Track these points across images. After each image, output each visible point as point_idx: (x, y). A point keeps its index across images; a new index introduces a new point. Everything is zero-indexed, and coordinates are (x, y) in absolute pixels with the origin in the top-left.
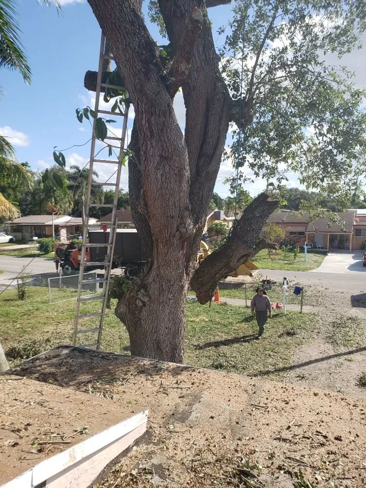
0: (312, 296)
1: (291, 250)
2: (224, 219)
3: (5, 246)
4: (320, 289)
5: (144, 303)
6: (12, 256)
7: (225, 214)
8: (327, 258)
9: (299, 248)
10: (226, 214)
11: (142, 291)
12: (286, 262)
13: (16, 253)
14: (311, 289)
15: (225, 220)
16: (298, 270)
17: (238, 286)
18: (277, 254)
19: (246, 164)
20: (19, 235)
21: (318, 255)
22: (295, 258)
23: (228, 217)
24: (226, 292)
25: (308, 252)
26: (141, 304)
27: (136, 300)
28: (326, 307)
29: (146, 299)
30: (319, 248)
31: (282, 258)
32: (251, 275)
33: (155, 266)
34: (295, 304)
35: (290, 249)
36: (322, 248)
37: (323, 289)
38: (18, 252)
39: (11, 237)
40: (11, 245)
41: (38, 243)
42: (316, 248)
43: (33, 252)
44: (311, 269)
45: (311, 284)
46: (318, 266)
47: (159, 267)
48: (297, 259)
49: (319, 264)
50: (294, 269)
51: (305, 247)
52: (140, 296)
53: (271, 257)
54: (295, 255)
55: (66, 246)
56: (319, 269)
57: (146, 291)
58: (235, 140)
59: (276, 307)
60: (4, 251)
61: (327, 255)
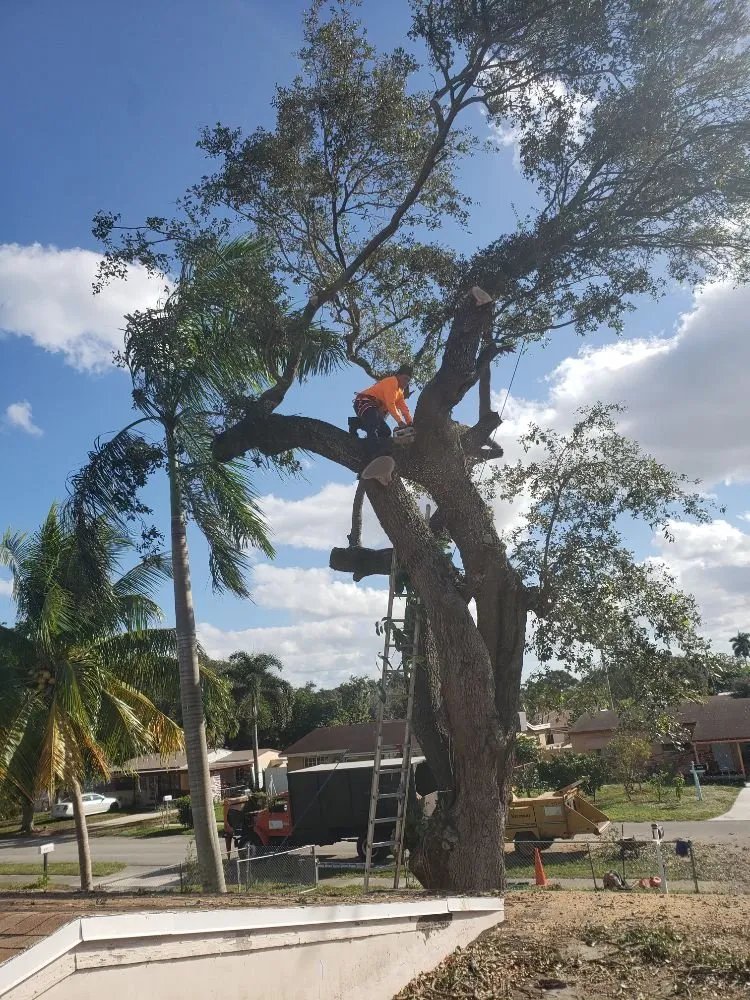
0: (717, 864)
1: (668, 782)
2: (529, 729)
3: (106, 819)
4: (732, 850)
5: (452, 844)
6: (127, 836)
7: (528, 719)
8: (744, 792)
9: (682, 776)
10: (532, 719)
11: (449, 828)
12: (662, 805)
13: (134, 830)
14: (716, 851)
15: (530, 732)
16: (689, 819)
17: (576, 856)
18: (644, 792)
19: (554, 656)
20: (128, 794)
21: (725, 787)
22: (679, 796)
23: (535, 724)
24: (555, 868)
25: (703, 782)
26: (448, 848)
27: (440, 844)
28: (745, 881)
29: (454, 840)
30: (726, 773)
31: (654, 798)
32: (596, 832)
33: (463, 791)
34: (687, 879)
35: (665, 779)
36: (732, 773)
37: (739, 850)
38: (135, 828)
39: (113, 800)
40: (116, 817)
41: (178, 807)
42: (719, 773)
43: (166, 825)
44: (713, 815)
45: (715, 842)
46: (728, 809)
47: (467, 793)
48: (684, 799)
49: (728, 805)
50: (679, 819)
51: (693, 771)
52: (446, 835)
53: (633, 797)
54: (678, 790)
55: (243, 805)
56: (729, 813)
57: (453, 828)
58: (536, 629)
59: (652, 885)
60: (106, 828)
61: (744, 786)
